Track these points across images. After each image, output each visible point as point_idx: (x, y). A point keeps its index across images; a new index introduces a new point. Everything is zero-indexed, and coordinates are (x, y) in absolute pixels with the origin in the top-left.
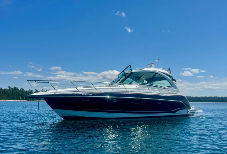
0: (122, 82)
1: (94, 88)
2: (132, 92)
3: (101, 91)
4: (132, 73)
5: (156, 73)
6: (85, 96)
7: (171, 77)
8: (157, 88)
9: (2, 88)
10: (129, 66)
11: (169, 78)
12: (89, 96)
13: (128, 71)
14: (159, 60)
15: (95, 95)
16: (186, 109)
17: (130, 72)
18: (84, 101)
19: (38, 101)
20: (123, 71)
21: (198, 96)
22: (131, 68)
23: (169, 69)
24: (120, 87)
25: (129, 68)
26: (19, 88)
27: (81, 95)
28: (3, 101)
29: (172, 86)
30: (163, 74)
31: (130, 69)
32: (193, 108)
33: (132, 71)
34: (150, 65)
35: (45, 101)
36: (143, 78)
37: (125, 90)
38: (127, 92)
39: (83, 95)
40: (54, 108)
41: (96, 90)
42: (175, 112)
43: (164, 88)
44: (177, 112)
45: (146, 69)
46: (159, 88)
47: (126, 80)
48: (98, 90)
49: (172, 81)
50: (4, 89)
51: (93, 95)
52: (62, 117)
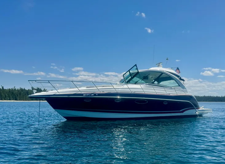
0: (128, 82)
1: (96, 88)
2: (136, 92)
3: (103, 91)
4: (138, 73)
5: (162, 73)
6: (86, 96)
7: (178, 76)
8: (163, 88)
9: (26, 89)
10: (135, 66)
11: (176, 77)
12: (91, 96)
13: (134, 71)
14: (167, 60)
15: (97, 94)
16: (194, 109)
17: (137, 72)
18: (86, 101)
19: (39, 101)
20: (129, 71)
21: (218, 96)
22: (137, 67)
23: (178, 69)
24: (124, 87)
25: (135, 67)
26: (41, 89)
27: (82, 95)
28: (26, 101)
29: (179, 86)
30: (169, 73)
31: (136, 69)
32: (202, 108)
33: (138, 71)
34: (157, 65)
35: (46, 101)
36: (152, 78)
37: (129, 90)
38: (131, 92)
39: (85, 95)
40: (56, 109)
41: (98, 90)
42: (183, 112)
43: (171, 88)
44: (185, 112)
45: (152, 69)
46: (165, 88)
47: (132, 80)
48: (100, 90)
49: (179, 81)
50: (27, 90)
51: (95, 95)
52: (65, 117)
